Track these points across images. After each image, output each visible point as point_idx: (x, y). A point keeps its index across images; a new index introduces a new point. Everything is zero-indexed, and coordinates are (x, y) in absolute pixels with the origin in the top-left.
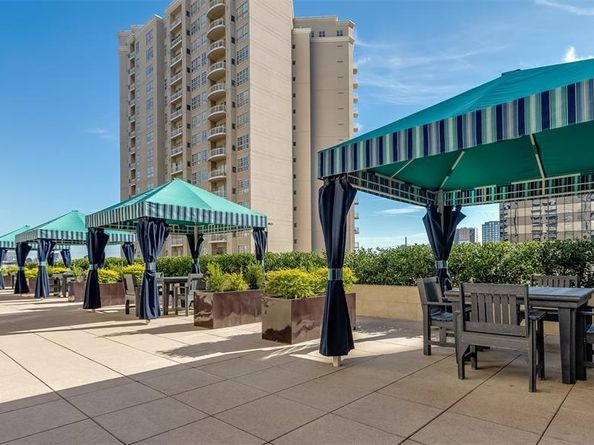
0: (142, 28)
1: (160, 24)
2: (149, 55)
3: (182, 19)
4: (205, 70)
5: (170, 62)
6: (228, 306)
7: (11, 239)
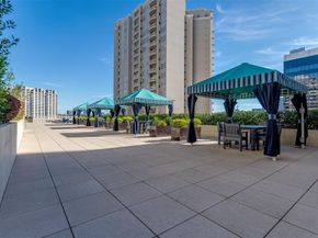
0: (123, 20)
1: (130, 18)
2: (125, 30)
3: (139, 15)
4: (148, 36)
5: (134, 33)
6: (160, 131)
7: (85, 107)
